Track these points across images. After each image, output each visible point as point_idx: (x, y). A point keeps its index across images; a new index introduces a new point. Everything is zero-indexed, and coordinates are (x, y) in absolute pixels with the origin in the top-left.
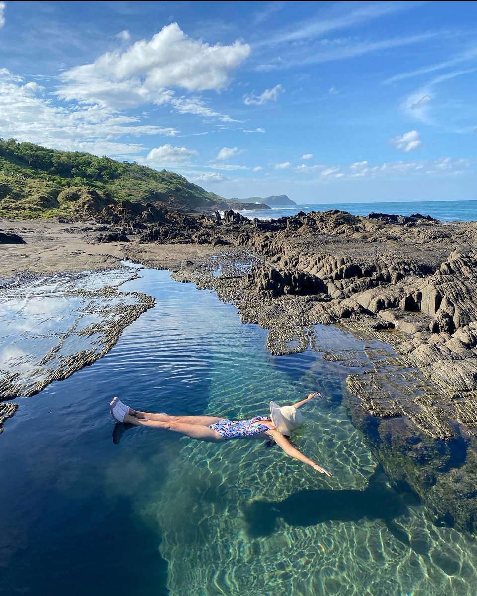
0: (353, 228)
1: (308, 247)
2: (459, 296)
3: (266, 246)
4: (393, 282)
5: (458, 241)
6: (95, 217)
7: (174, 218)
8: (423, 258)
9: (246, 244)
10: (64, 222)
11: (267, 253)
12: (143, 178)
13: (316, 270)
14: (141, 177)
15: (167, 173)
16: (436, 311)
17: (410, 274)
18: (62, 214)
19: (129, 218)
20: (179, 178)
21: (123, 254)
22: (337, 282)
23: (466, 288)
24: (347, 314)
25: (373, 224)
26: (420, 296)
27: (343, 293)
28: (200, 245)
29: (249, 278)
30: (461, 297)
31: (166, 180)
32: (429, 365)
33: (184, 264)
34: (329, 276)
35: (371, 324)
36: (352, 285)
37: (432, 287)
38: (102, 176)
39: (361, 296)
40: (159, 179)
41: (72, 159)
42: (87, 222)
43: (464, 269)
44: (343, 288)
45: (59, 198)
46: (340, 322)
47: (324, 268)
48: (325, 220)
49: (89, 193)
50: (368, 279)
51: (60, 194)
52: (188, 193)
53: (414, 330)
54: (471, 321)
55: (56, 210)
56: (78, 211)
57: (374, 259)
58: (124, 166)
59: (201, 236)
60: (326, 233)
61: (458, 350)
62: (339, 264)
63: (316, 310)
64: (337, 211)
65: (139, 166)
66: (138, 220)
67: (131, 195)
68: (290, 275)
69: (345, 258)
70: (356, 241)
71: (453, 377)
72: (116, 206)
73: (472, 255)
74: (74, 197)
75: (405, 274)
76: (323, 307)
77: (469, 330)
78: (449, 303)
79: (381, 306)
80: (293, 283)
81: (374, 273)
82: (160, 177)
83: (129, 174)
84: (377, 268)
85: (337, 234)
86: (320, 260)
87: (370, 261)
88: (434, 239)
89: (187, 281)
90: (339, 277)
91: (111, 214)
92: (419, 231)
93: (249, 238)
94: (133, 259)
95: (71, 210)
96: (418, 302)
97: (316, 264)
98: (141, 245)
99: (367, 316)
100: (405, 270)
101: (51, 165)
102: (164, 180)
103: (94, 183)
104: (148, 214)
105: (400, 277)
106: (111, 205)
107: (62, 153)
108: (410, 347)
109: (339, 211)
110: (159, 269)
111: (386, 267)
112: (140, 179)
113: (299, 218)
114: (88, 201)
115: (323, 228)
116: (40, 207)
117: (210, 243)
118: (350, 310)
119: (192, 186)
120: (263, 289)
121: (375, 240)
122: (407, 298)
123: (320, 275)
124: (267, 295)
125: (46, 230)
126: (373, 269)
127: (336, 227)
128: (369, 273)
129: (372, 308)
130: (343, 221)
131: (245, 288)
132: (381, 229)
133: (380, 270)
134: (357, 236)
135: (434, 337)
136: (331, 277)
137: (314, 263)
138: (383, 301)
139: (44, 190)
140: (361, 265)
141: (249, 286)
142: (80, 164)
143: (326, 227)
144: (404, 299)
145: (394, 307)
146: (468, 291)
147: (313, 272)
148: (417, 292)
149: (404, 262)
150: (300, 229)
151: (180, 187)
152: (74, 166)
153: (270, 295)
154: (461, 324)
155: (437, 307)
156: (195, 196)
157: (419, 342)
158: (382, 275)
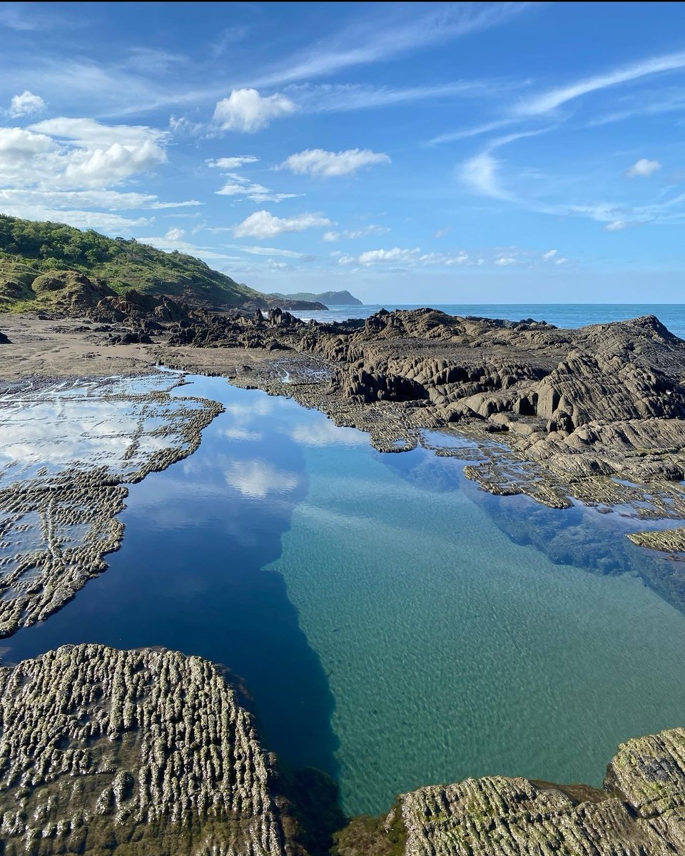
0: (450, 330)
1: (397, 351)
2: (578, 396)
3: (341, 350)
4: (504, 387)
5: (580, 347)
6: (89, 314)
7: (198, 317)
8: (539, 364)
9: (313, 349)
10: (46, 319)
11: (344, 359)
12: (146, 262)
13: (413, 375)
14: (142, 260)
15: (180, 255)
16: (553, 411)
17: (524, 379)
18: (40, 308)
19: (138, 315)
20: (197, 263)
21: (152, 358)
22: (439, 387)
23: (586, 388)
24: (455, 417)
25: (475, 326)
26: (536, 397)
27: (447, 399)
28: (251, 349)
29: (333, 383)
30: (580, 397)
31: (180, 266)
32: (547, 458)
33: (239, 369)
34: (429, 380)
35: (483, 426)
36: (457, 390)
37: (549, 386)
38: (86, 257)
39: (469, 400)
40: (167, 264)
41: (42, 232)
42: (77, 319)
43: (583, 368)
44: (446, 394)
45: (35, 286)
46: (447, 426)
47: (423, 372)
48: (415, 321)
49: (78, 280)
50: (475, 384)
51: (36, 280)
52: (210, 284)
53: (530, 430)
54: (591, 420)
55: (30, 303)
56: (62, 304)
57: (481, 362)
58: (118, 244)
59: (251, 338)
60: (416, 336)
61: (577, 445)
62: (440, 367)
63: (420, 414)
64: (428, 310)
65: (140, 245)
66: (150, 318)
67: (128, 285)
68: (385, 378)
69: (447, 361)
70: (455, 345)
71: (571, 465)
72: (116, 299)
73: (593, 355)
74: (56, 285)
75: (519, 378)
76: (428, 411)
77: (589, 428)
78: (568, 403)
79: (492, 409)
80: (388, 387)
81: (482, 378)
82: (169, 260)
83: (125, 255)
84: (486, 372)
85: (431, 337)
86: (416, 363)
87: (478, 364)
88: (551, 343)
89: (253, 388)
90: (441, 381)
91: (110, 308)
92: (532, 335)
93: (315, 342)
94: (170, 364)
95: (52, 303)
96: (534, 404)
97: (412, 368)
98: (172, 348)
99: (477, 419)
100: (517, 373)
101: (11, 239)
102: (175, 265)
103: (74, 266)
104: (164, 311)
105: (512, 382)
106: (109, 298)
107: (27, 223)
108: (526, 444)
109: (432, 310)
110: (209, 375)
111: (496, 370)
112: (141, 262)
113: (381, 317)
114: (76, 291)
115: (412, 331)
116: (7, 298)
117: (264, 347)
118: (458, 413)
119: (215, 275)
120: (353, 393)
121: (479, 345)
122: (521, 400)
123: (418, 379)
124: (358, 400)
125: (26, 329)
126: (480, 372)
127: (428, 329)
128: (476, 377)
129: (483, 411)
130: (437, 322)
131: (328, 394)
132: (486, 332)
133: (489, 373)
134: (455, 339)
135: (552, 435)
136: (433, 382)
137: (409, 367)
138: (495, 404)
139: (13, 274)
140: (466, 368)
141: (334, 392)
142: (54, 239)
143: (416, 330)
144: (518, 401)
145: (508, 410)
146: (588, 391)
147: (409, 376)
148: (532, 394)
149: (516, 366)
150: (383, 331)
151: (198, 275)
152: (43, 242)
153: (362, 401)
154: (580, 423)
155: (555, 406)
156: (221, 289)
157: (536, 440)
158: (491, 379)
